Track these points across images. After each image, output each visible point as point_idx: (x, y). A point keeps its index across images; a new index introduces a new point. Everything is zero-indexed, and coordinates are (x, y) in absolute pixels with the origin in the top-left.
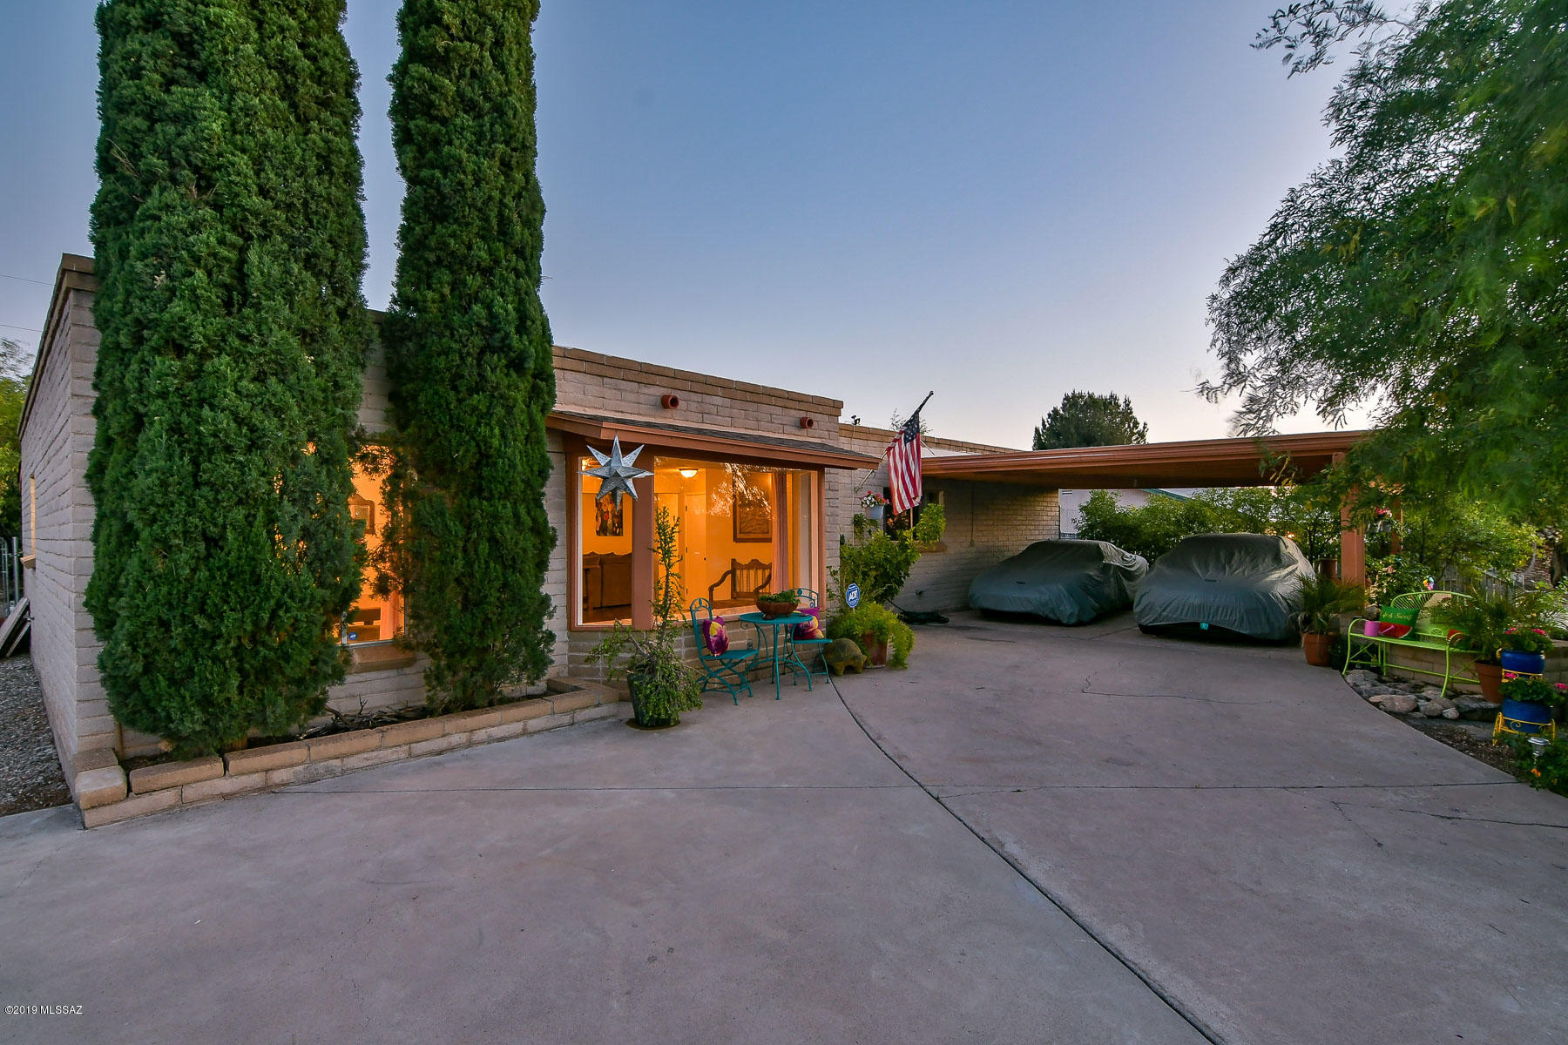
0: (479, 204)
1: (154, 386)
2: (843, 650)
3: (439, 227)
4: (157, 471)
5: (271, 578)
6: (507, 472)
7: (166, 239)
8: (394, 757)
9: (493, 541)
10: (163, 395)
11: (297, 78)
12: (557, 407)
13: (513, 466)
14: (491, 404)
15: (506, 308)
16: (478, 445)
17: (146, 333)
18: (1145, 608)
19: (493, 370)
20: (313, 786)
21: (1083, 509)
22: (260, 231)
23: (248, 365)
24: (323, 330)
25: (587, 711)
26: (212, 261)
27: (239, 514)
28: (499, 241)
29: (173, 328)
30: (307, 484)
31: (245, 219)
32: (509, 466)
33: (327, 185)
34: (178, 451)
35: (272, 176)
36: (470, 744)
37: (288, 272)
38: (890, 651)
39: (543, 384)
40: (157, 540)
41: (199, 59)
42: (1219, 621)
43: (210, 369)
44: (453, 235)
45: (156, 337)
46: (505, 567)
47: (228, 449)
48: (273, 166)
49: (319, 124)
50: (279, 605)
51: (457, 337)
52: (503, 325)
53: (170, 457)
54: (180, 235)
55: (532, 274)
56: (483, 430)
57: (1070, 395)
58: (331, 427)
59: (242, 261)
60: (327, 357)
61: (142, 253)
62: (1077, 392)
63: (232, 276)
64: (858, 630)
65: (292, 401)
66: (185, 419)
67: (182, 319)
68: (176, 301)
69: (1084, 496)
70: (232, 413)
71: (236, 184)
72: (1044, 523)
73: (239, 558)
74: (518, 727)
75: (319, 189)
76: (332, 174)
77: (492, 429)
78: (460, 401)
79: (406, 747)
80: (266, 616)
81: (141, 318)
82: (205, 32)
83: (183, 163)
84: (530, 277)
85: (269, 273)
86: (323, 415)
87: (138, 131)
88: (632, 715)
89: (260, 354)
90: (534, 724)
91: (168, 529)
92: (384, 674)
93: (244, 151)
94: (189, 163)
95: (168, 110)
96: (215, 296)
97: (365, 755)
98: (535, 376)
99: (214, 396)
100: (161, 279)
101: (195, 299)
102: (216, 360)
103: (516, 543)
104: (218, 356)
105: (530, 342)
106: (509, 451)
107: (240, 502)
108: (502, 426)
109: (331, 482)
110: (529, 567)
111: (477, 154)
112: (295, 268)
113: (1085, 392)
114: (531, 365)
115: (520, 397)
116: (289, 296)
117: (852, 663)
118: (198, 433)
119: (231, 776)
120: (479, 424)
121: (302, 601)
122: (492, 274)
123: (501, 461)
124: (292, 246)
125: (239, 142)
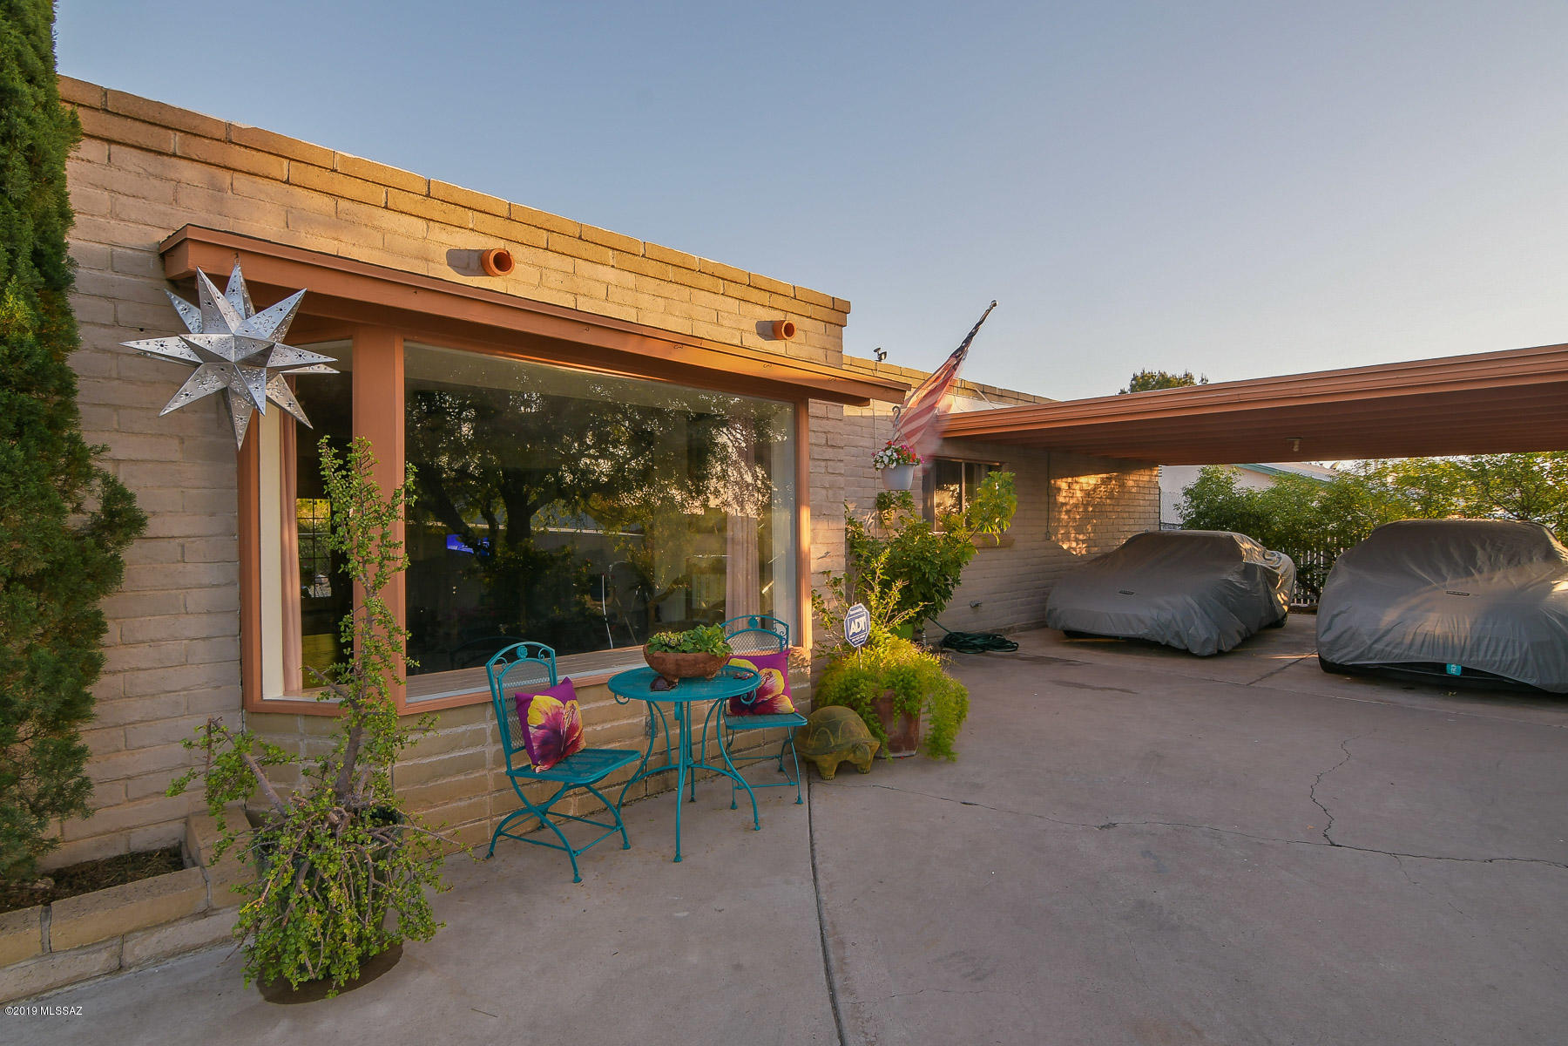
2: (834, 732)
18: (1339, 637)
21: (1188, 492)
25: (169, 931)
38: (925, 729)
42: (1478, 661)
57: (1139, 374)
62: (1146, 372)
64: (866, 692)
69: (1191, 475)
72: (1141, 509)
113: (1156, 371)
117: (850, 756)
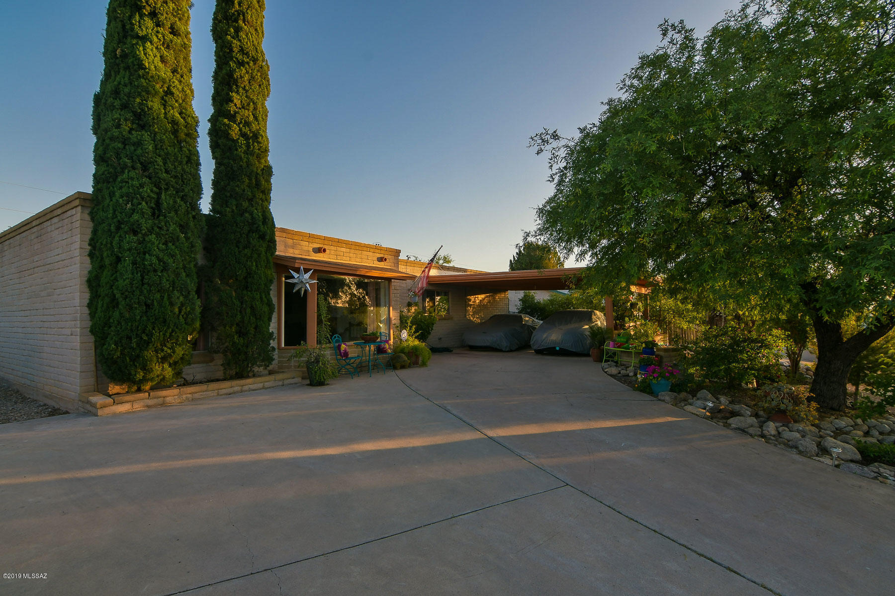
0: (248, 174)
1: (126, 246)
2: (400, 359)
3: (231, 183)
4: (128, 279)
5: (170, 320)
6: (258, 280)
7: (131, 191)
8: (212, 394)
9: (252, 307)
10: (130, 250)
11: (178, 126)
12: (277, 253)
13: (260, 278)
14: (252, 253)
15: (258, 214)
16: (247, 270)
17: (123, 226)
18: (534, 342)
19: (253, 239)
20: (182, 404)
21: (520, 300)
22: (166, 187)
23: (161, 238)
24: (187, 224)
25: (289, 380)
26: (148, 199)
27: (158, 296)
28: (255, 188)
29: (134, 224)
30: (182, 284)
31: (160, 182)
32: (259, 278)
33: (189, 167)
34: (135, 272)
35: (170, 165)
36: (242, 391)
37: (175, 202)
38: (420, 360)
39: (272, 245)
40: (127, 305)
41: (143, 121)
42: (564, 346)
43: (148, 240)
44: (238, 186)
45: (127, 227)
46: (256, 319)
47: (155, 271)
48: (170, 161)
49: (186, 143)
50: (173, 331)
51: (239, 226)
52: (257, 222)
53: (133, 274)
54: (136, 189)
55: (268, 200)
56: (249, 263)
57: (529, 244)
58: (190, 262)
59: (159, 198)
60: (189, 235)
61: (121, 195)
63: (155, 204)
64: (406, 351)
65: (177, 252)
66: (139, 259)
67: (138, 221)
68: (135, 214)
69: (521, 294)
70: (156, 257)
71: (157, 169)
72: (501, 306)
73: (159, 312)
74: (261, 385)
75: (187, 170)
76: (191, 163)
77: (252, 263)
78: (240, 252)
79: (217, 391)
80: (168, 335)
81: (121, 220)
82: (146, 112)
83: (137, 161)
84: (267, 201)
85: (169, 203)
86: (187, 257)
87: (120, 149)
88: (309, 382)
89: (166, 234)
90: (267, 385)
91: (132, 301)
92: (201, 365)
93: (159, 156)
94: (139, 161)
95: (131, 141)
96: (149, 212)
97: (201, 393)
98: (268, 242)
99: (150, 251)
100: (129, 206)
101: (143, 214)
102: (150, 237)
103: (261, 309)
104: (151, 235)
105: (268, 228)
106: (259, 272)
107: (158, 291)
108: (256, 262)
109: (191, 284)
110: (266, 319)
111: (247, 154)
112: (178, 200)
114: (268, 237)
115: (263, 250)
116: (176, 211)
117: (403, 364)
118: (144, 264)
119: (151, 399)
120: (247, 261)
121: (181, 330)
122: (252, 201)
123: (255, 276)
124: (177, 192)
125: (158, 153)
